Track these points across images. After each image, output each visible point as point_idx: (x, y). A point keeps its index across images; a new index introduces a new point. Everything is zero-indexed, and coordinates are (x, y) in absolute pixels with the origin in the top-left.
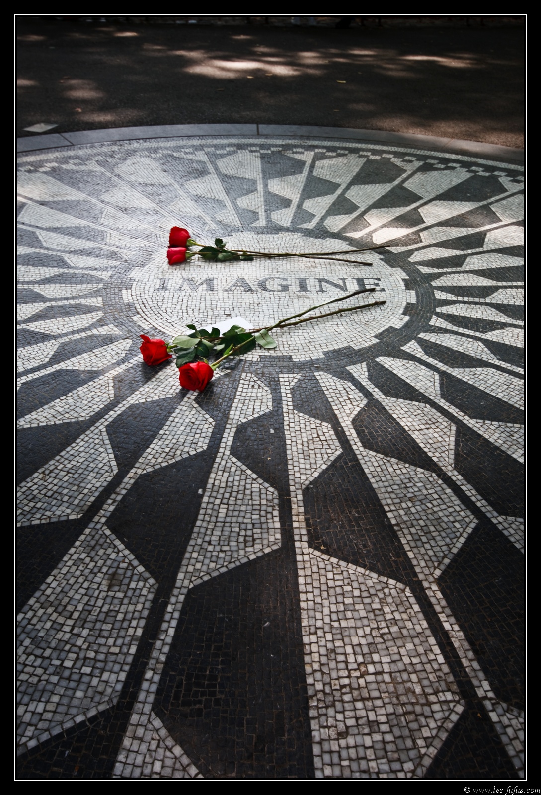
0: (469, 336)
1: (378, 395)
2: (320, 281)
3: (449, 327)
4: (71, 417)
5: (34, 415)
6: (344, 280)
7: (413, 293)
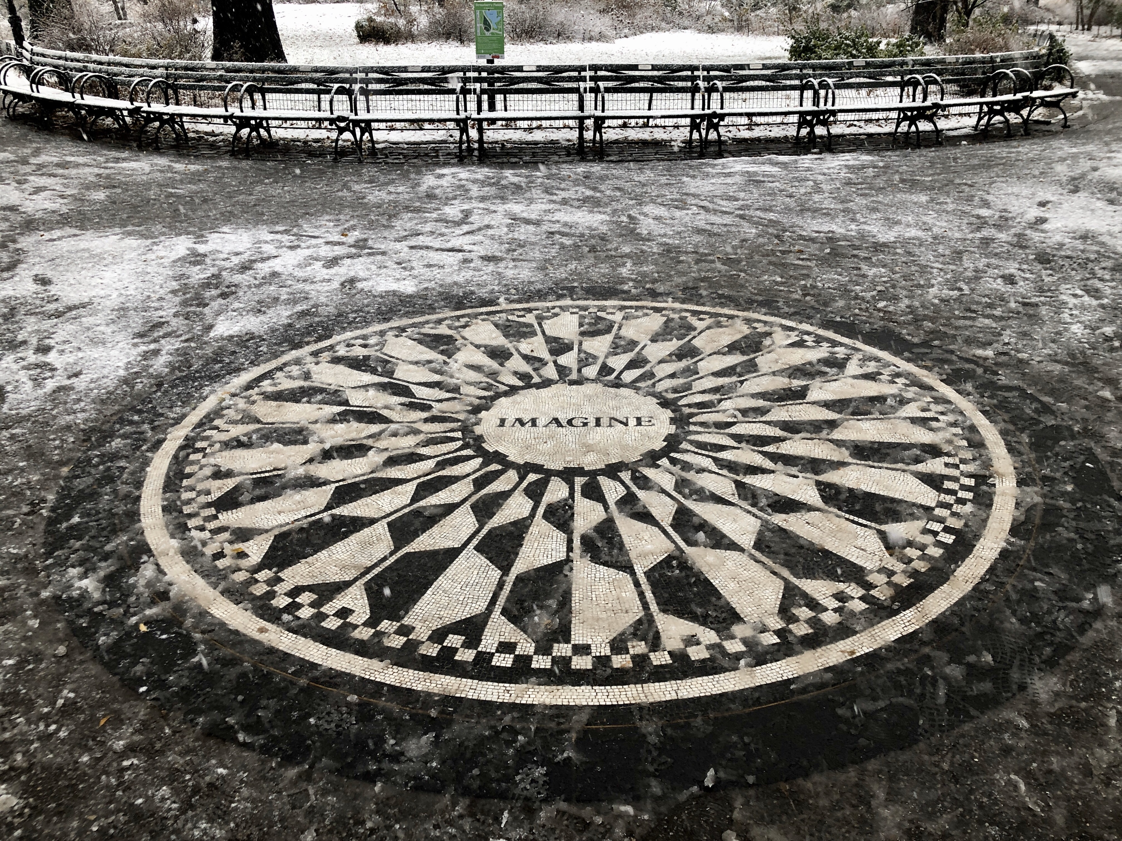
0: (703, 455)
1: (634, 489)
2: (611, 419)
3: (693, 449)
4: (450, 501)
5: (427, 499)
6: (627, 419)
7: (674, 427)
